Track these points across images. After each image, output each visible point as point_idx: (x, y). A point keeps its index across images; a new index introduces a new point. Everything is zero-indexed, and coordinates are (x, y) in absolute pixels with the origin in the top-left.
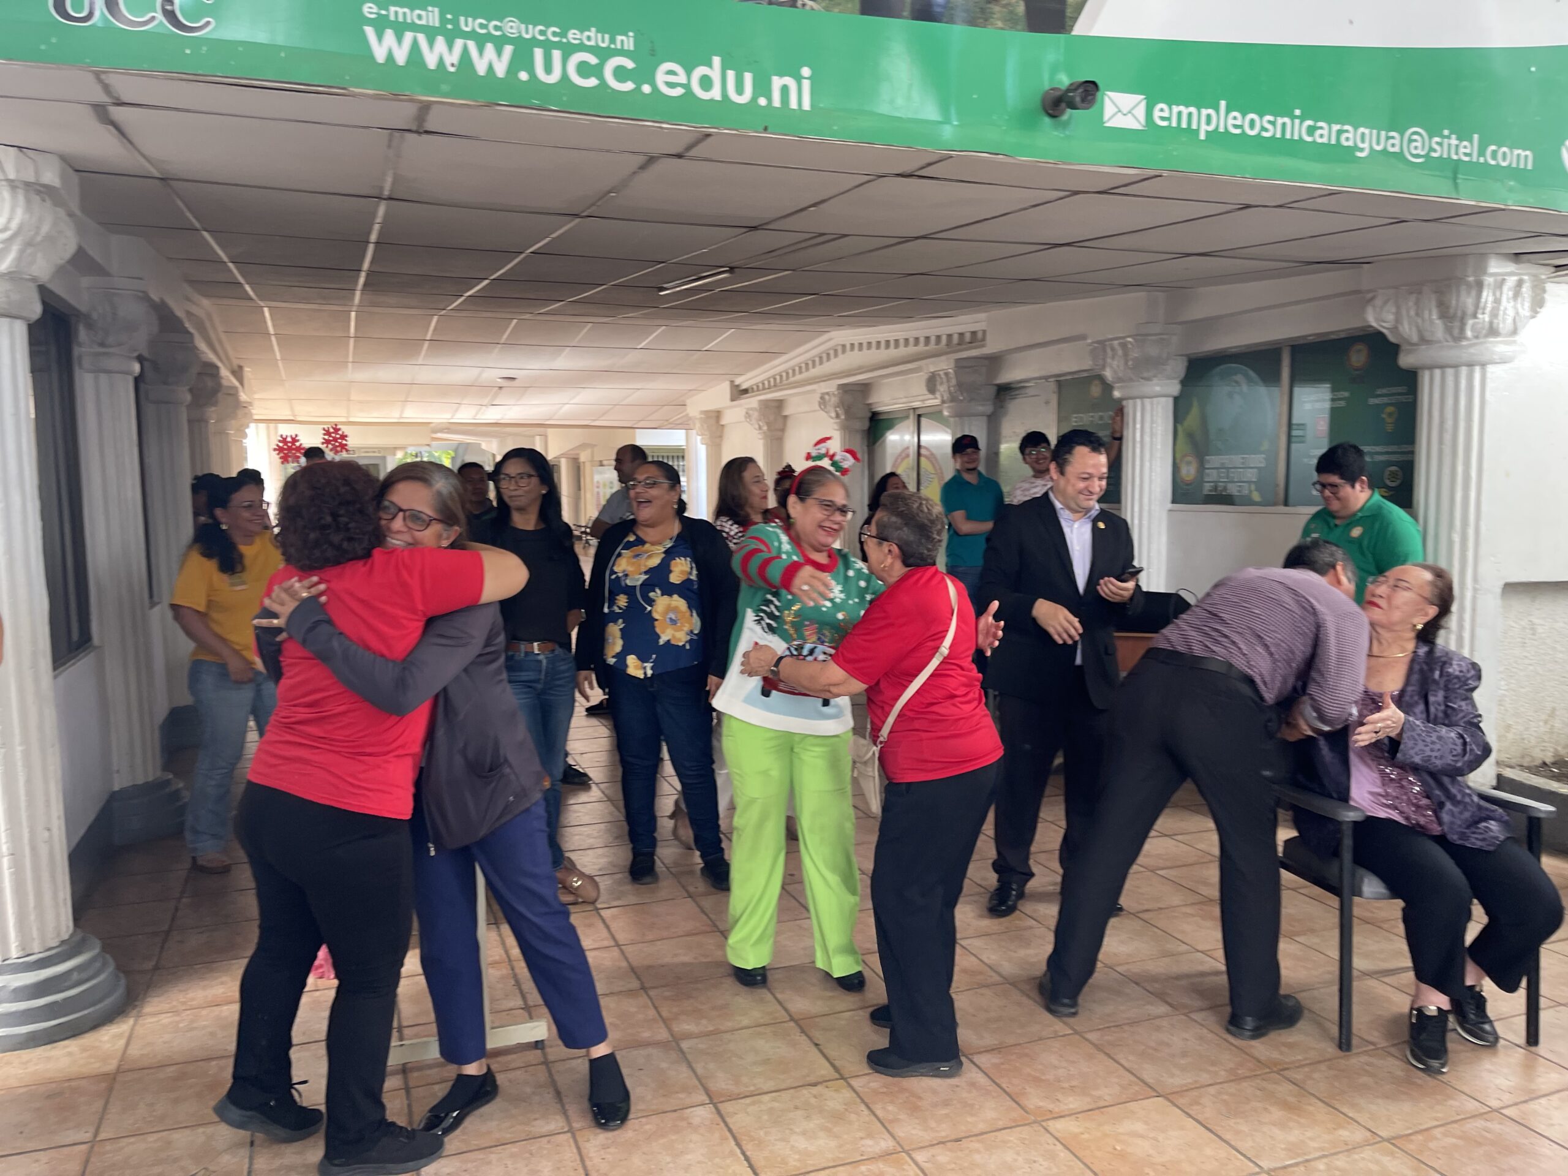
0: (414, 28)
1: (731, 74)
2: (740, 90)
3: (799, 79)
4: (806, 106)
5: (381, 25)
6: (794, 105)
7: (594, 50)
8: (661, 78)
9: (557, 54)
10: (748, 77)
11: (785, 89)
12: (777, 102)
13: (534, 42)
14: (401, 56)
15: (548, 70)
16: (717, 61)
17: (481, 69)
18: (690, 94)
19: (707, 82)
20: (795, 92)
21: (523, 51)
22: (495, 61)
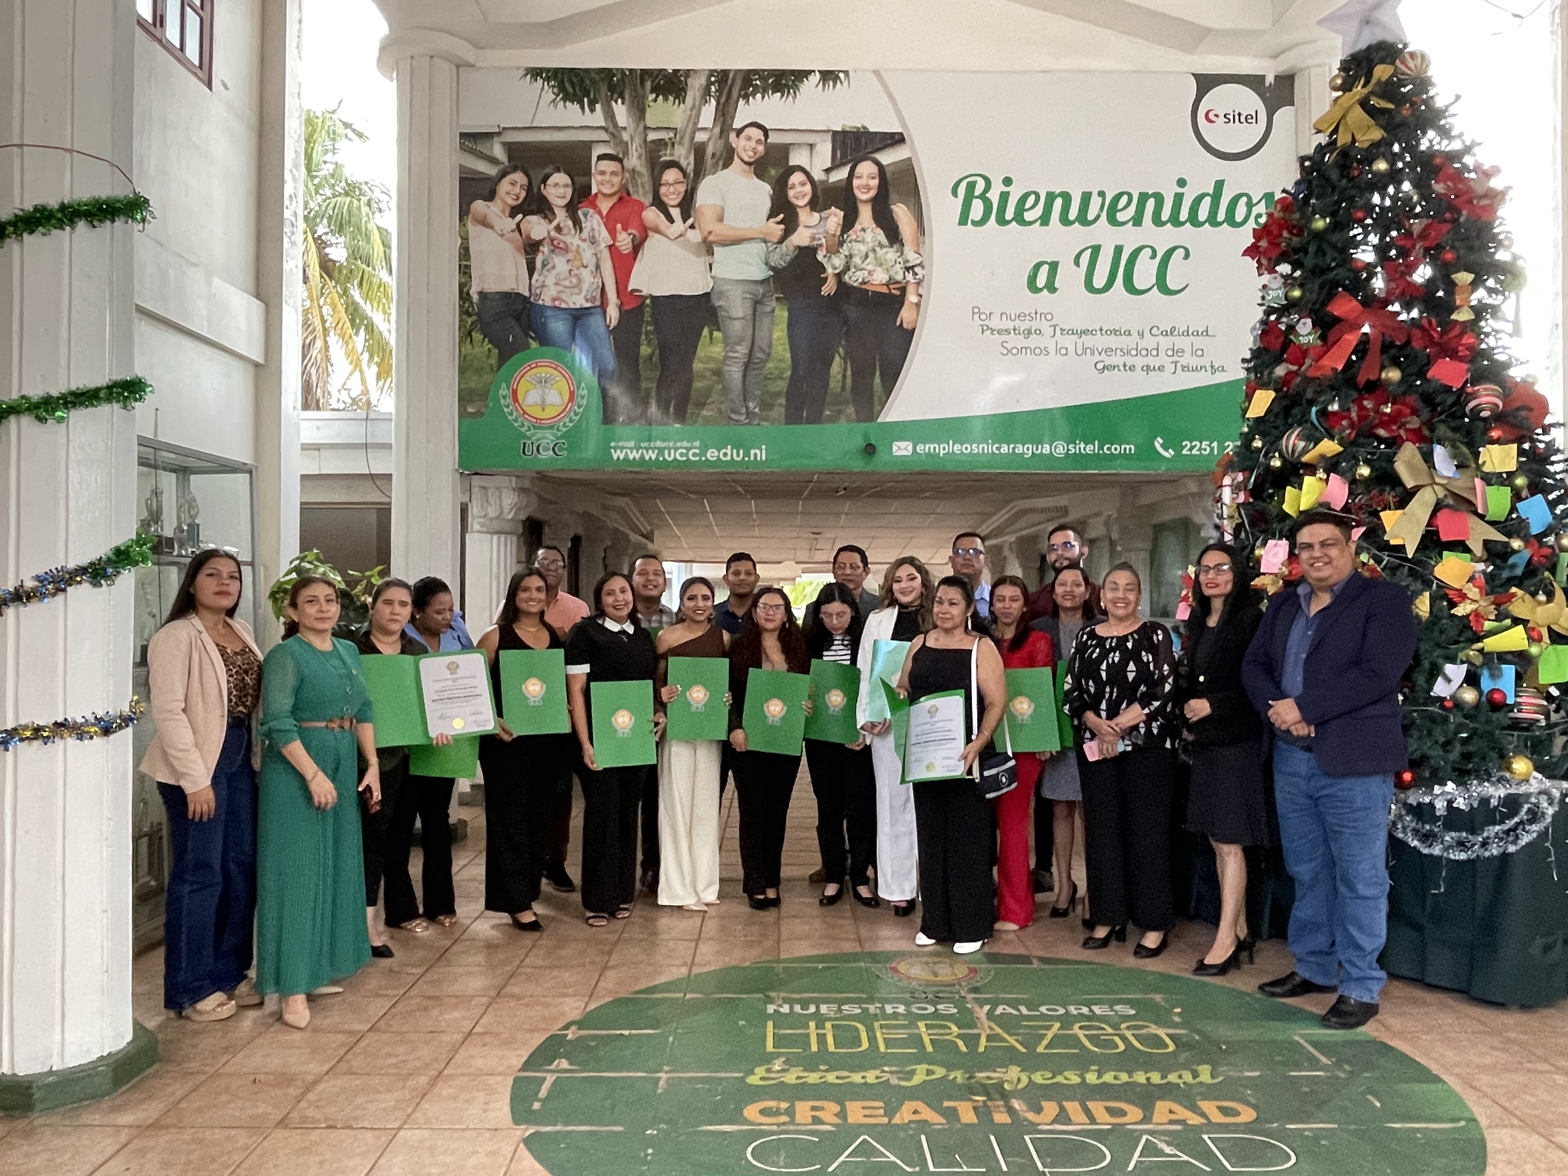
0: (626, 448)
1: (735, 451)
2: (738, 455)
3: (761, 450)
4: (764, 459)
5: (616, 449)
6: (759, 459)
7: (686, 448)
8: (708, 455)
9: (672, 451)
10: (741, 452)
11: (755, 454)
12: (752, 458)
13: (665, 448)
14: (621, 458)
15: (669, 455)
16: (729, 447)
17: (647, 458)
18: (719, 459)
19: (725, 454)
20: (760, 454)
21: (661, 451)
22: (652, 455)
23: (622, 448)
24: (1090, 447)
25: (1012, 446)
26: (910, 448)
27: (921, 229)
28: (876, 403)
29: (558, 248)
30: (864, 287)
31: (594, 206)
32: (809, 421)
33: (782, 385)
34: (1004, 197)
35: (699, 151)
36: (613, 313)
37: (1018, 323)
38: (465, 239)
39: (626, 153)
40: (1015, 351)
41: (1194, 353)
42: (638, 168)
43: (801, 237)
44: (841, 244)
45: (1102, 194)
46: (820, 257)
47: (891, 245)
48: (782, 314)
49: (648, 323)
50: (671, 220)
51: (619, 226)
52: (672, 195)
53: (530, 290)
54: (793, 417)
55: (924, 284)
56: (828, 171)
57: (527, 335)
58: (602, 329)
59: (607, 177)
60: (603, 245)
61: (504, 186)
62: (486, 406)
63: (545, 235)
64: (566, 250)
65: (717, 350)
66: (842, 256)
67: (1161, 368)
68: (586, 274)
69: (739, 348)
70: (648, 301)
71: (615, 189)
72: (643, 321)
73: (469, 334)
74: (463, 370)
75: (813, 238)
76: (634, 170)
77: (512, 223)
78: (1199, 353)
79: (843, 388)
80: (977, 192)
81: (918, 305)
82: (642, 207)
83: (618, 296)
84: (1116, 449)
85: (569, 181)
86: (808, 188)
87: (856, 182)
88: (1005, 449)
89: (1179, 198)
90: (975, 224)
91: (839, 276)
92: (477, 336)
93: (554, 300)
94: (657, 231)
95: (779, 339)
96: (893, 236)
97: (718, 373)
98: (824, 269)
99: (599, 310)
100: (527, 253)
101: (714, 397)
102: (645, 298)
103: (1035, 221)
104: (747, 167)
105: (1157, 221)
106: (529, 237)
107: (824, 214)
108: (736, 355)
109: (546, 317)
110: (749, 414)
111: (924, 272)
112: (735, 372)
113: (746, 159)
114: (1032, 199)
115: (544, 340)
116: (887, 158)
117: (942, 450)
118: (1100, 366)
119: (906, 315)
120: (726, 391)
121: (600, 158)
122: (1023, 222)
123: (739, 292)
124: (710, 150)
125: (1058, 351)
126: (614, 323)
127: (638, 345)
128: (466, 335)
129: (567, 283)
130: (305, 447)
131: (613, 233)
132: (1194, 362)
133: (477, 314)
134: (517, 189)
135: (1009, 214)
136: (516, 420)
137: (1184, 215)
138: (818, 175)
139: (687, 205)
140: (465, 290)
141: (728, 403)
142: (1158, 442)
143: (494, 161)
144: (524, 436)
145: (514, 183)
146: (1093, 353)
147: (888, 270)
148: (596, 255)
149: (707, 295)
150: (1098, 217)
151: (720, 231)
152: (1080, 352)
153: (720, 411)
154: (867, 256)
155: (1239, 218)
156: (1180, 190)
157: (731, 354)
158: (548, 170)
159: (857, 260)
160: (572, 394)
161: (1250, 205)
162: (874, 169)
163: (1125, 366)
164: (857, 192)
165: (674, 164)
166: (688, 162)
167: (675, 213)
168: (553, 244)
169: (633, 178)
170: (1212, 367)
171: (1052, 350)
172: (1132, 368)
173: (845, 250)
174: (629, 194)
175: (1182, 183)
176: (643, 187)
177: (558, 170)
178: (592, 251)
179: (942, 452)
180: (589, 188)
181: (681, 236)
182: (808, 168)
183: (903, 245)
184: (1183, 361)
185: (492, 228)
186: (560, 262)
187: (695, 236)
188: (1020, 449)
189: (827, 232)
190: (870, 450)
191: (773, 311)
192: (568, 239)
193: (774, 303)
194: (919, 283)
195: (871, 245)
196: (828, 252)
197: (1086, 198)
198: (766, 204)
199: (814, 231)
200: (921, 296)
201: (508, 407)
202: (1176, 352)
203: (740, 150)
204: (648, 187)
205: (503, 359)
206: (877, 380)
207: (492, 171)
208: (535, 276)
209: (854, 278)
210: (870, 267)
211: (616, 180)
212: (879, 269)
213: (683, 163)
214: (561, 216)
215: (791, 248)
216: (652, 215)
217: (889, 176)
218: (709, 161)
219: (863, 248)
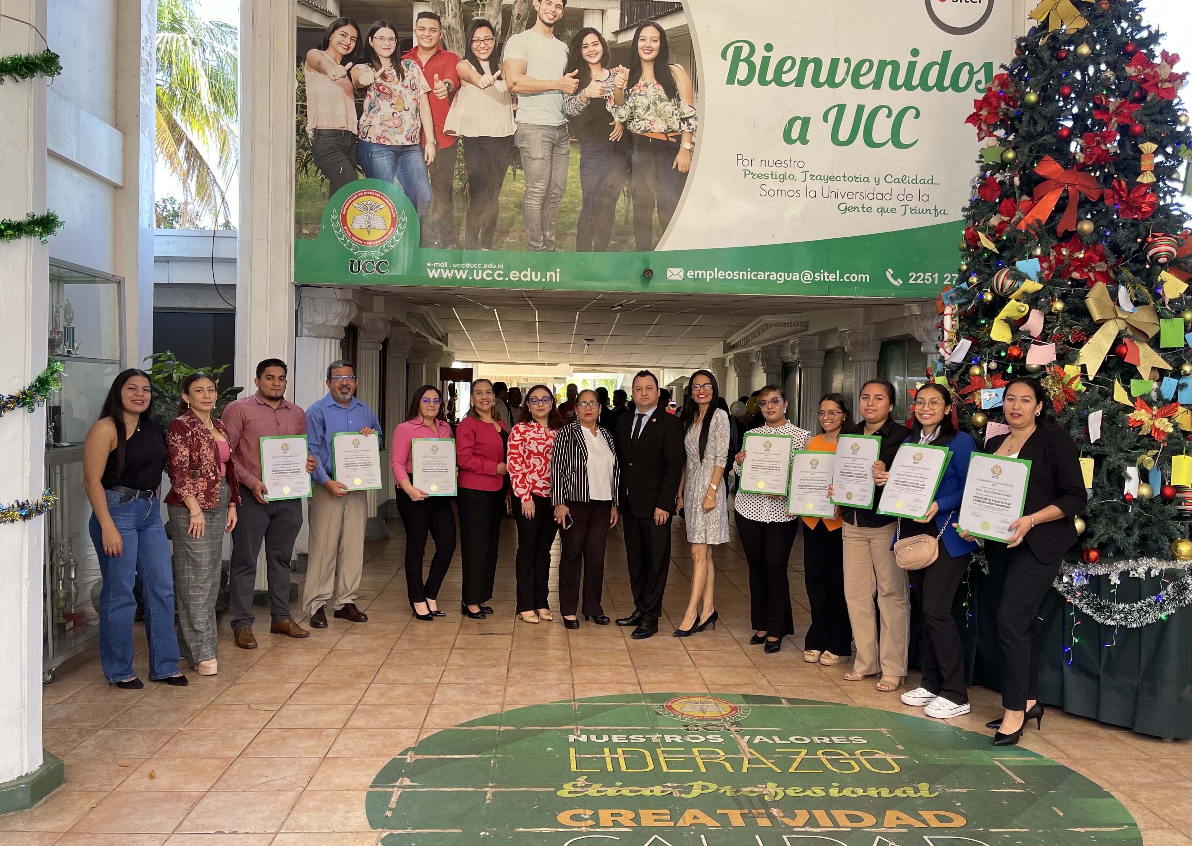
0: (440, 268)
1: (533, 273)
2: (536, 277)
3: (556, 272)
4: (558, 280)
5: (431, 268)
6: (554, 280)
7: (492, 269)
8: (511, 275)
9: (480, 272)
10: (539, 273)
11: (551, 276)
12: (548, 280)
13: (474, 269)
14: (436, 277)
15: (478, 276)
16: (529, 269)
17: (458, 277)
18: (520, 280)
19: (525, 276)
20: (554, 276)
21: (471, 271)
22: (462, 275)
23: (437, 268)
24: (832, 277)
25: (767, 274)
26: (682, 274)
27: (695, 86)
28: (654, 235)
29: (382, 92)
30: (646, 134)
31: (415, 58)
32: (597, 250)
33: (575, 217)
34: (766, 60)
35: (506, 12)
36: (430, 150)
37: (774, 169)
38: (302, 82)
39: (443, 12)
40: (771, 193)
41: (920, 198)
42: (453, 25)
43: (593, 90)
44: (627, 97)
45: (847, 60)
46: (608, 108)
47: (670, 100)
48: (576, 156)
49: (460, 160)
50: (481, 72)
51: (436, 76)
52: (482, 51)
53: (358, 129)
54: (583, 246)
55: (696, 134)
56: (616, 33)
57: (355, 167)
58: (421, 165)
59: (426, 33)
60: (422, 92)
61: (336, 37)
62: (319, 229)
63: (372, 81)
64: (391, 95)
65: (519, 186)
66: (628, 107)
67: (893, 211)
68: (407, 117)
69: (538, 184)
70: (460, 141)
71: (433, 43)
72: (456, 158)
73: (305, 165)
74: (299, 197)
75: (604, 92)
76: (449, 27)
77: (342, 70)
78: (925, 198)
79: (626, 222)
80: (744, 55)
81: (691, 151)
82: (456, 60)
83: (435, 137)
84: (855, 278)
85: (394, 36)
86: (599, 48)
87: (640, 44)
88: (761, 276)
89: (912, 66)
90: (740, 83)
91: (624, 124)
92: (312, 167)
93: (379, 138)
94: (469, 81)
95: (573, 178)
96: (671, 92)
97: (521, 206)
98: (612, 119)
99: (417, 148)
100: (356, 96)
101: (516, 226)
102: (459, 138)
103: (792, 82)
104: (547, 28)
105: (893, 86)
106: (357, 82)
107: (613, 71)
108: (536, 190)
109: (372, 153)
110: (547, 242)
111: (697, 123)
112: (534, 204)
113: (547, 21)
114: (789, 63)
115: (370, 172)
116: (668, 24)
117: (708, 275)
118: (842, 207)
119: (681, 159)
120: (527, 221)
121: (421, 15)
122: (781, 84)
123: (539, 135)
124: (515, 12)
125: (807, 193)
126: (431, 160)
127: (452, 179)
128: (302, 165)
129: (390, 124)
130: (159, 260)
131: (431, 83)
132: (921, 205)
133: (312, 148)
134: (348, 40)
135: (770, 76)
136: (345, 242)
137: (916, 81)
138: (608, 37)
139: (495, 59)
140: (302, 127)
141: (528, 232)
142: (889, 273)
143: (327, 14)
144: (351, 254)
145: (344, 35)
146: (837, 196)
147: (666, 122)
148: (416, 100)
149: (511, 138)
150: (844, 80)
151: (523, 82)
152: (826, 195)
153: (521, 238)
154: (649, 108)
155: (962, 83)
156: (913, 59)
157: (531, 189)
158: (376, 24)
159: (640, 111)
160: (394, 221)
161: (972, 73)
162: (656, 33)
163: (863, 207)
164: (641, 53)
165: (484, 23)
166: (497, 22)
167: (485, 65)
168: (379, 90)
169: (449, 34)
170: (935, 210)
171: (802, 192)
172: (870, 209)
173: (630, 103)
174: (445, 48)
175: (915, 53)
176: (458, 42)
177: (384, 25)
178: (413, 97)
179: (708, 277)
180: (411, 41)
181: (490, 85)
182: (600, 31)
183: (680, 100)
184: (912, 205)
185: (326, 73)
186: (385, 106)
187: (501, 86)
188: (774, 276)
189: (615, 86)
190: (647, 274)
191: (568, 153)
192: (392, 86)
193: (569, 146)
194: (692, 133)
195: (652, 98)
196: (615, 103)
197: (835, 63)
198: (563, 61)
199: (605, 85)
200: (693, 143)
201: (338, 229)
202: (906, 196)
203: (541, 12)
204: (462, 43)
205: (333, 190)
206: (655, 215)
207: (326, 23)
208: (363, 117)
209: (637, 127)
210: (651, 118)
211: (435, 35)
212: (659, 120)
213: (493, 22)
214: (386, 65)
215: (585, 100)
216: (464, 67)
217: (668, 39)
218: (515, 21)
219: (645, 101)
